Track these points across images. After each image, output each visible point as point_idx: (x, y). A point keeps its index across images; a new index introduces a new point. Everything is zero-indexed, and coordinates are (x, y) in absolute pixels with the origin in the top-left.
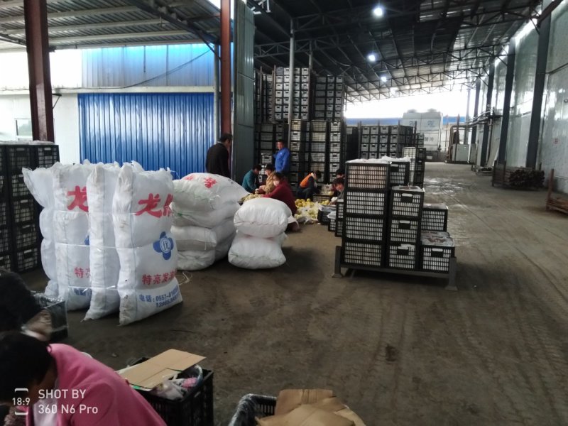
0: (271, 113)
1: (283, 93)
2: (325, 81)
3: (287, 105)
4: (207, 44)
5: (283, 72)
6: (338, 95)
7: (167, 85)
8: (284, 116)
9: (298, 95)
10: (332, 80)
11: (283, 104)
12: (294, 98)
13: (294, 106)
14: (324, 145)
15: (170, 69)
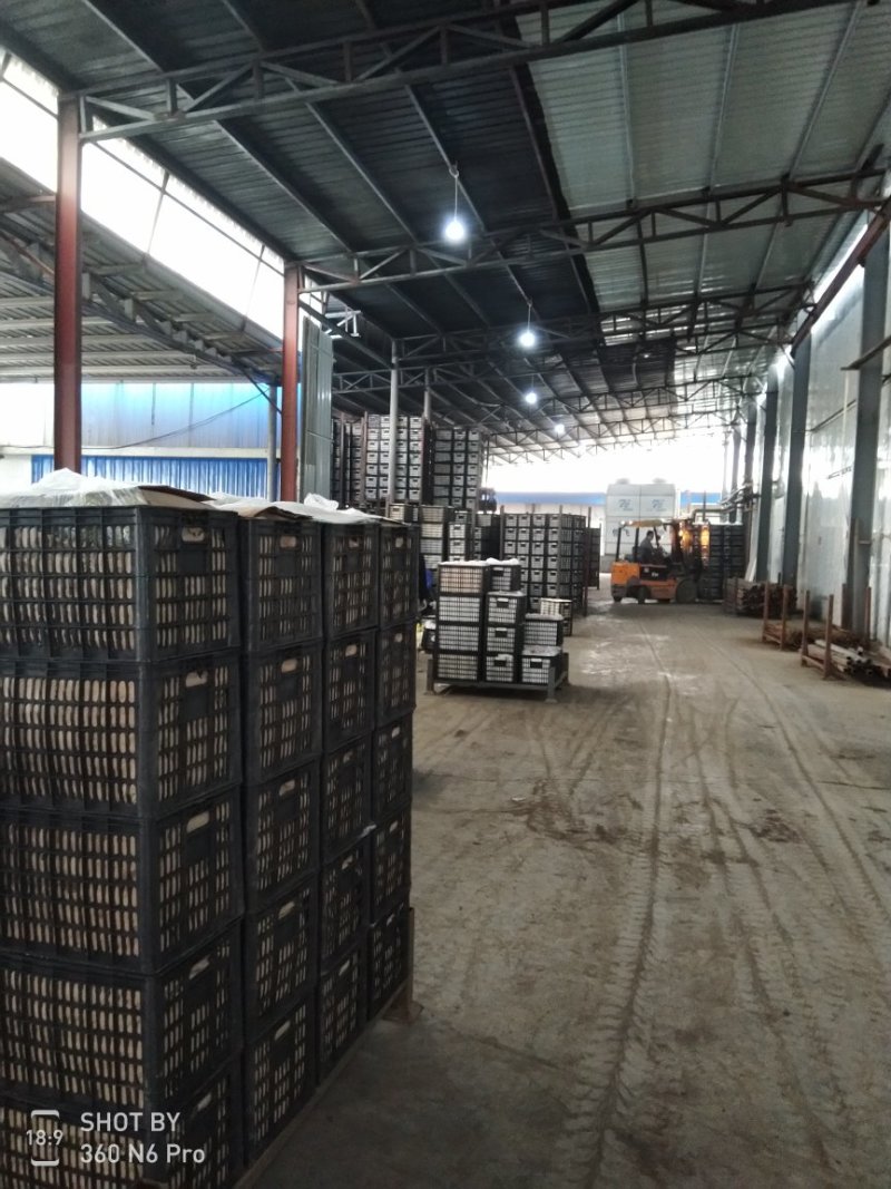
0: (358, 487)
1: (379, 457)
2: (449, 437)
3: (386, 476)
4: (255, 383)
5: (380, 423)
6: (471, 460)
7: (190, 445)
8: (381, 494)
9: (403, 460)
10: (462, 436)
11: (379, 475)
12: (397, 466)
13: (397, 477)
14: (440, 543)
15: (194, 421)
